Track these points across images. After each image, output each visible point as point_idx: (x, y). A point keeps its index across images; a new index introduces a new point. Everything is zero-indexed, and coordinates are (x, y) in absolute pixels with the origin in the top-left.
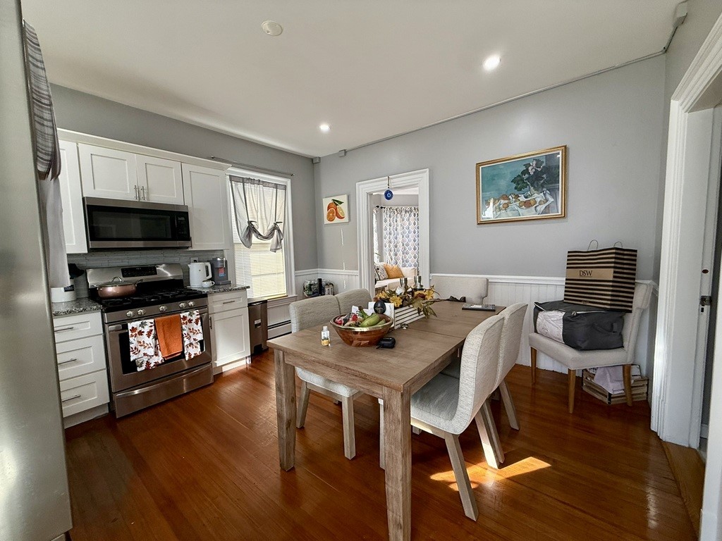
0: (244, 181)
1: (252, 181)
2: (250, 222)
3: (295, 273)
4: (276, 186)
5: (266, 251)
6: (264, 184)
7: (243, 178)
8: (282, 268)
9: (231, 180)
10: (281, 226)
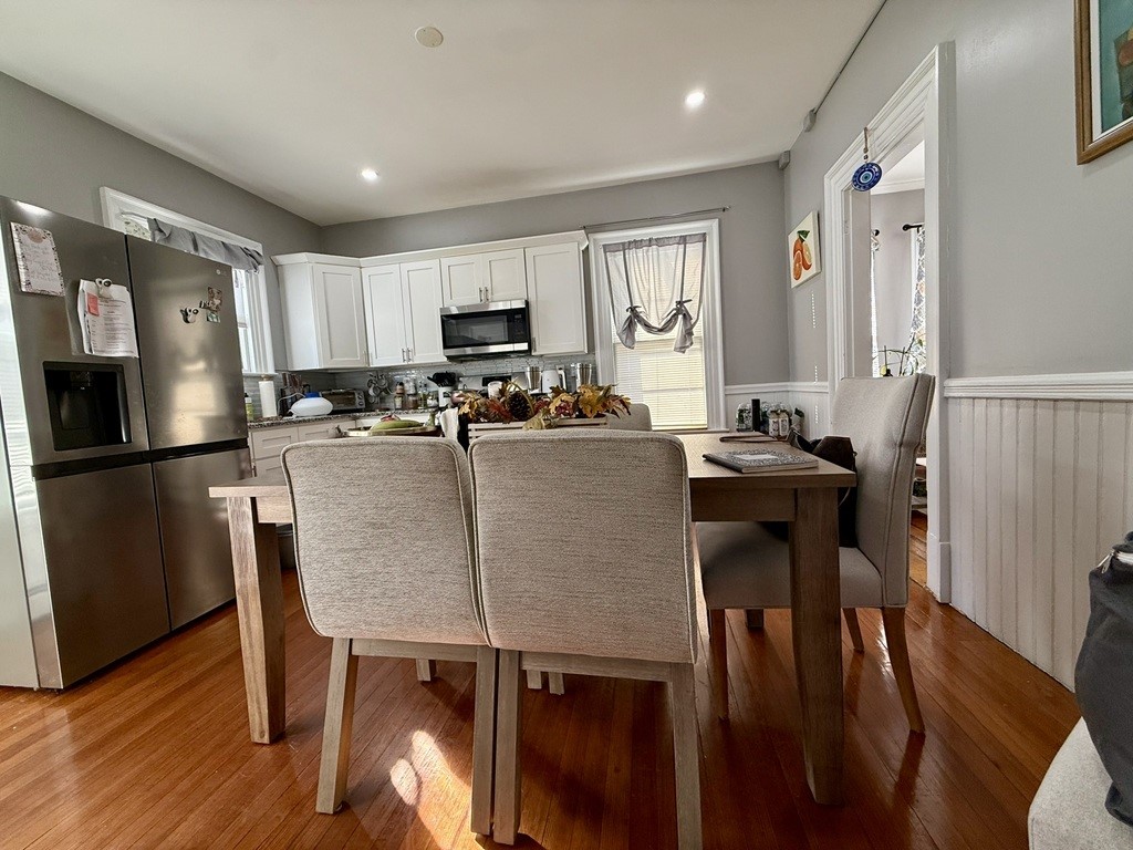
0: (625, 247)
1: (637, 244)
2: (633, 309)
3: (725, 390)
4: (683, 240)
5: (669, 352)
6: (660, 242)
7: (623, 244)
8: (700, 379)
9: (605, 252)
10: (691, 308)
